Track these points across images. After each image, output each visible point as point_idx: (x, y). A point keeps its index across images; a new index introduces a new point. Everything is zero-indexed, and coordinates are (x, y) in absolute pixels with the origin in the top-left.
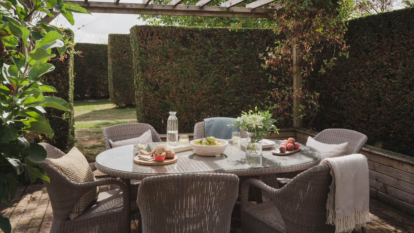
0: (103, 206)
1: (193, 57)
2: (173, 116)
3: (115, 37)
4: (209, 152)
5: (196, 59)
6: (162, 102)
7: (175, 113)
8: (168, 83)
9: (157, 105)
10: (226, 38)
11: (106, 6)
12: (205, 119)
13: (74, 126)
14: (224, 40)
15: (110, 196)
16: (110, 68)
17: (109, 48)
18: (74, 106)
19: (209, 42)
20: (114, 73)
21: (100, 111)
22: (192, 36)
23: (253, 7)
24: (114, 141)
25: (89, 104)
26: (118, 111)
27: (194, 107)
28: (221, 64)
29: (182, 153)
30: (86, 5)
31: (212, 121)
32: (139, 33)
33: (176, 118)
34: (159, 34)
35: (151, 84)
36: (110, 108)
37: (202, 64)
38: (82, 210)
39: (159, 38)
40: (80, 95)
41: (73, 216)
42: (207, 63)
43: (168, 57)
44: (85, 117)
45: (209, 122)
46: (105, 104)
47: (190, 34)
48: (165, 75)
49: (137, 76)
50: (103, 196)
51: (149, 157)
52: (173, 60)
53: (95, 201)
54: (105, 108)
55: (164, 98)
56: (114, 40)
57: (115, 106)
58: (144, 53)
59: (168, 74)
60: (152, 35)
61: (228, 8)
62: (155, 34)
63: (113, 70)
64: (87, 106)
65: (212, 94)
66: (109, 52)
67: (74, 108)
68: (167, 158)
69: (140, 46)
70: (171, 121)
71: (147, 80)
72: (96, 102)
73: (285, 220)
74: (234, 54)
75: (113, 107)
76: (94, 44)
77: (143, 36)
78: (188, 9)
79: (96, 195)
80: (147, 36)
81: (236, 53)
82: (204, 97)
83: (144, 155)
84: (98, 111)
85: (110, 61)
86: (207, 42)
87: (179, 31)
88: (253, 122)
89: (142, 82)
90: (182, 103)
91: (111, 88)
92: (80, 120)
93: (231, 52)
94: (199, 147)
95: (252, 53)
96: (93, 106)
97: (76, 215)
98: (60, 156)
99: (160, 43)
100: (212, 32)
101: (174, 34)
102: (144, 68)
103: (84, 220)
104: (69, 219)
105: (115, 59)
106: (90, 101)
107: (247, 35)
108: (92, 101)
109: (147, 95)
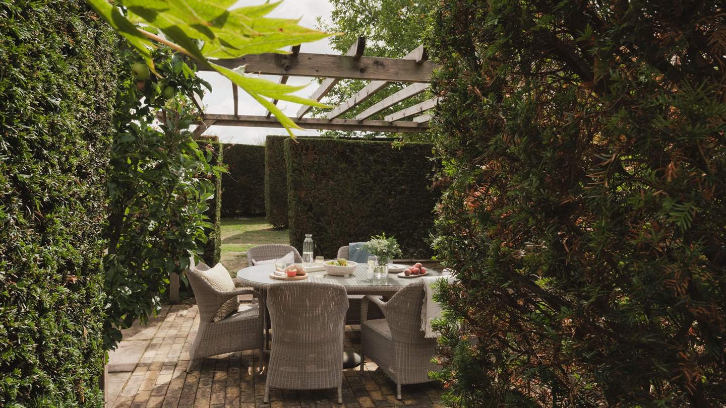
0: (242, 315)
1: (353, 175)
2: (308, 239)
3: (274, 139)
4: (338, 272)
5: (356, 177)
6: (315, 224)
7: (311, 235)
8: (323, 204)
9: (310, 228)
10: (392, 153)
11: (256, 120)
12: (350, 244)
13: (220, 247)
14: (389, 156)
15: (250, 308)
16: (266, 178)
17: (266, 153)
18: (221, 225)
19: (371, 158)
20: (271, 185)
21: (253, 232)
22: (352, 151)
23: (420, 122)
24: (256, 261)
25: (240, 223)
26: (275, 232)
27: (351, 231)
28: (385, 183)
29: (316, 273)
30: (236, 119)
31: (357, 245)
32: (293, 147)
33: (312, 241)
34: (315, 148)
35: (304, 204)
36: (266, 228)
37: (363, 183)
38: (224, 315)
39: (315, 153)
40: (230, 211)
41: (216, 320)
42: (369, 182)
43: (324, 174)
44: (235, 239)
45: (354, 247)
46: (260, 223)
47: (350, 149)
48: (320, 194)
49: (290, 193)
50: (243, 308)
51: (283, 273)
52: (329, 178)
53: (235, 311)
54: (261, 229)
55: (319, 220)
56: (273, 143)
57: (272, 226)
58: (297, 170)
59: (324, 194)
60: (307, 150)
61: (391, 122)
62: (310, 149)
63: (270, 181)
64: (239, 226)
65: (373, 217)
66: (266, 158)
67: (221, 227)
68: (297, 275)
69: (294, 162)
70: (307, 242)
71: (300, 198)
72: (250, 221)
73: (391, 328)
74: (400, 172)
75: (270, 227)
76: (248, 146)
77: (297, 150)
78: (345, 123)
79: (238, 305)
80: (302, 151)
81: (403, 172)
82: (364, 220)
83: (279, 271)
84: (251, 232)
85: (267, 170)
86: (370, 158)
87: (338, 145)
88: (377, 246)
89: (294, 202)
90: (338, 227)
91: (267, 205)
92: (228, 243)
93: (396, 171)
94: (330, 267)
95: (421, 171)
96: (245, 225)
97: (219, 319)
98: (206, 269)
99: (315, 159)
100: (376, 147)
101: (332, 148)
102: (297, 186)
103: (226, 323)
104: (213, 321)
105: (273, 167)
106: (241, 219)
107: (416, 151)
108: (245, 219)
109: (300, 216)
